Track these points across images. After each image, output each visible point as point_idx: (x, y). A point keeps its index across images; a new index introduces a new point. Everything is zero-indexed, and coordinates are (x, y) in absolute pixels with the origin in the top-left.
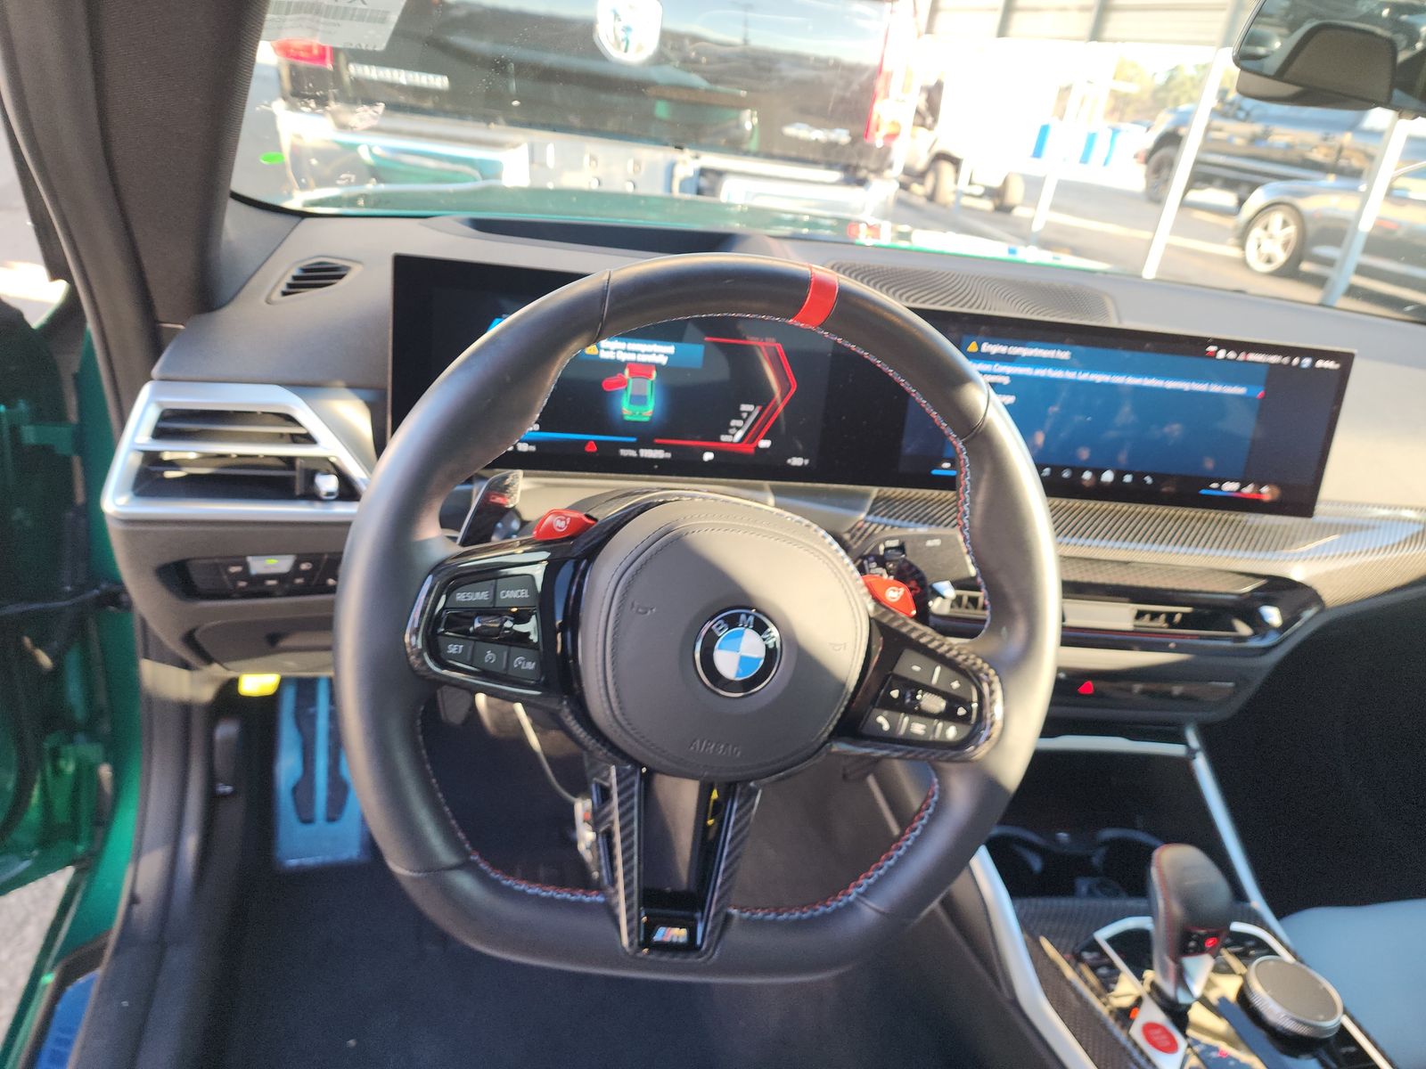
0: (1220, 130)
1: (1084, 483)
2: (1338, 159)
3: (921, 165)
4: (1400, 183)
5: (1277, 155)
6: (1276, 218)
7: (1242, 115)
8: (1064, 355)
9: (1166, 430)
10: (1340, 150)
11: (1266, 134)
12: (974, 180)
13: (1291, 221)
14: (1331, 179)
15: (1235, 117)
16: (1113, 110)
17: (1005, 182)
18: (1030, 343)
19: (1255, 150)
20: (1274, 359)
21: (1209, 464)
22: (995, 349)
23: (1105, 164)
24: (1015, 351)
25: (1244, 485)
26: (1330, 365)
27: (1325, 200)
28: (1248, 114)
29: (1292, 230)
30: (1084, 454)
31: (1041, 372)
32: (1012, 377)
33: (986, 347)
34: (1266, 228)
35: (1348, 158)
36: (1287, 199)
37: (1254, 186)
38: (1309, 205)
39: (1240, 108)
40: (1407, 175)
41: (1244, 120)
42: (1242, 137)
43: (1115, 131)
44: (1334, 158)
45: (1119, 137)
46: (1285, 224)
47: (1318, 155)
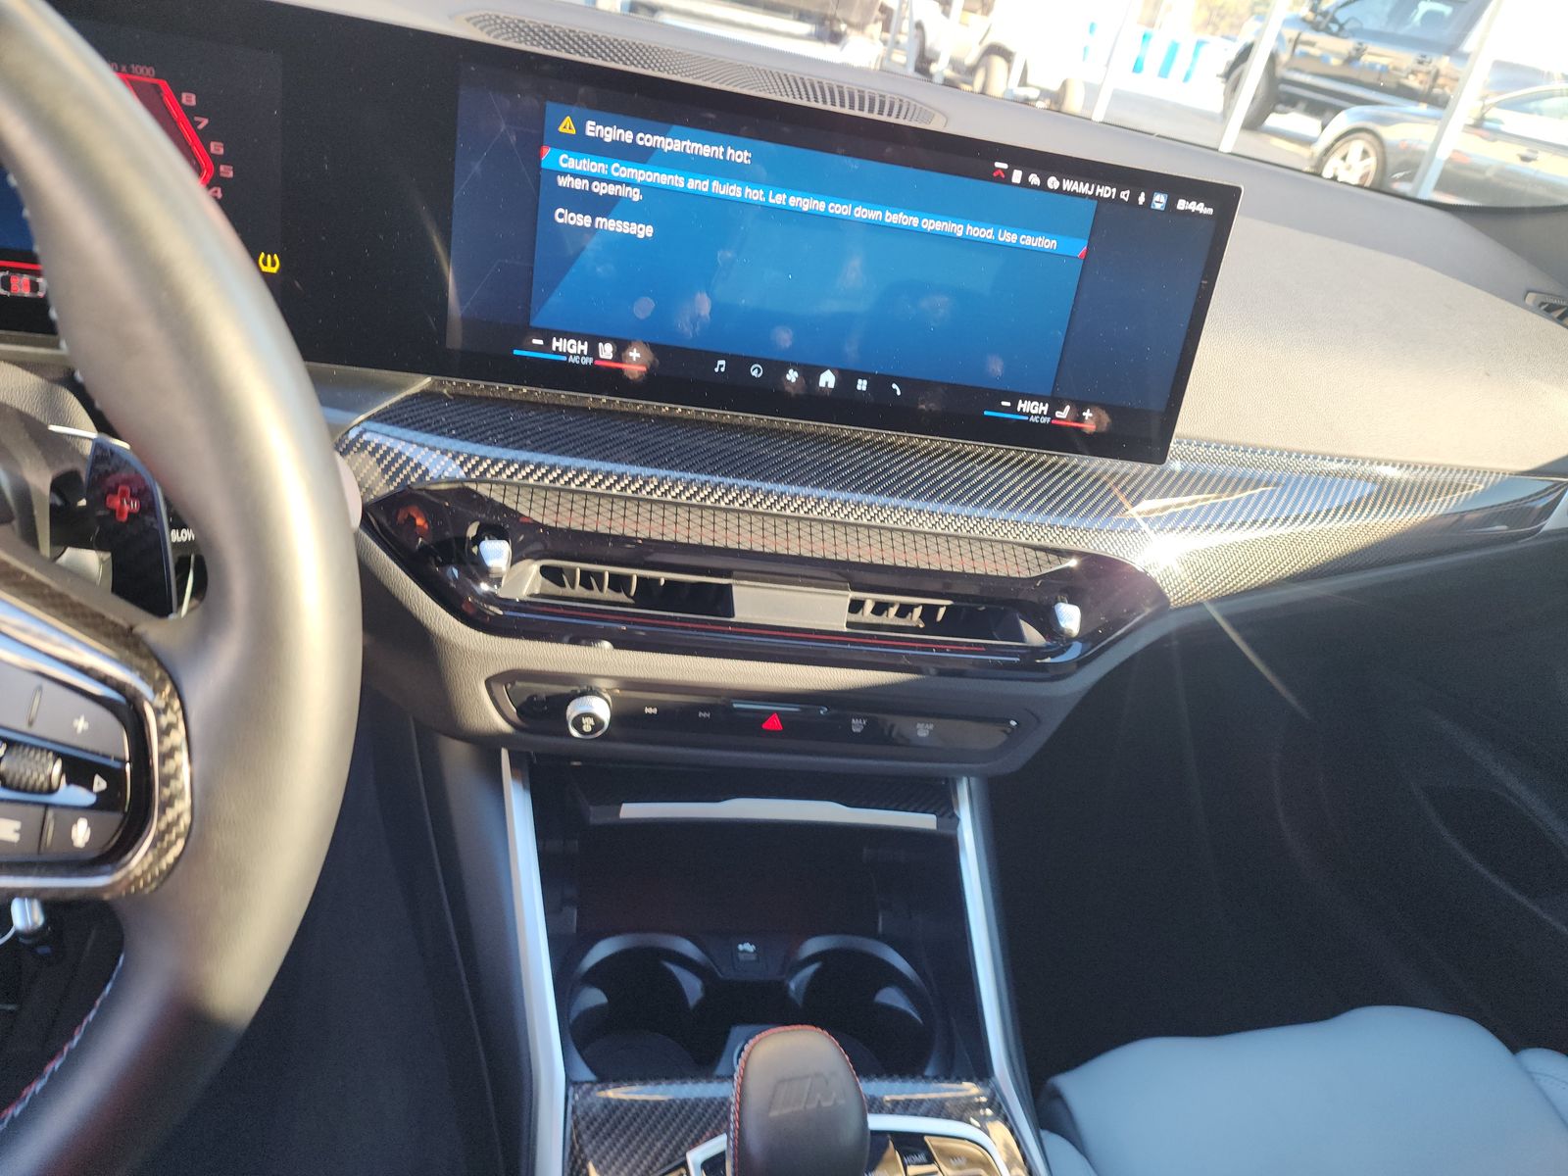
0: (1312, 44)
1: (788, 388)
2: (1432, 88)
3: (970, 59)
4: (1492, 114)
5: (1370, 79)
6: (1356, 146)
7: (1335, 28)
8: (741, 156)
9: (924, 304)
10: (1437, 75)
11: (1360, 52)
12: (1029, 80)
13: (1372, 152)
14: (1423, 108)
15: (1328, 31)
16: (1207, 23)
17: (1064, 85)
18: (675, 128)
19: (1346, 72)
20: (1105, 192)
21: (996, 367)
22: (610, 134)
23: (1186, 79)
24: (648, 140)
25: (1056, 404)
26: (1197, 207)
27: (1409, 129)
28: (1341, 27)
29: (1372, 162)
30: (784, 338)
31: (697, 184)
32: (644, 187)
33: (592, 129)
34: (1344, 158)
35: (1443, 87)
36: (1370, 125)
37: (1337, 110)
38: (1391, 134)
39: (1334, 20)
40: (1500, 105)
41: (1336, 35)
42: (1337, 55)
43: (1200, 43)
44: (1427, 86)
45: (1204, 49)
46: (1365, 154)
47: (1413, 82)
